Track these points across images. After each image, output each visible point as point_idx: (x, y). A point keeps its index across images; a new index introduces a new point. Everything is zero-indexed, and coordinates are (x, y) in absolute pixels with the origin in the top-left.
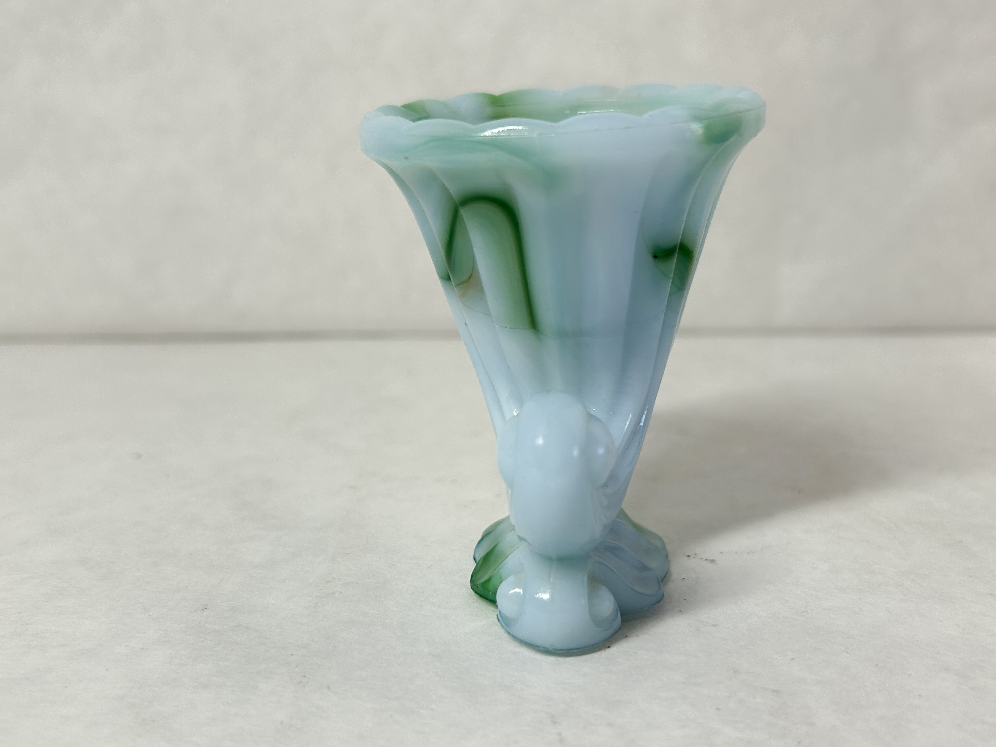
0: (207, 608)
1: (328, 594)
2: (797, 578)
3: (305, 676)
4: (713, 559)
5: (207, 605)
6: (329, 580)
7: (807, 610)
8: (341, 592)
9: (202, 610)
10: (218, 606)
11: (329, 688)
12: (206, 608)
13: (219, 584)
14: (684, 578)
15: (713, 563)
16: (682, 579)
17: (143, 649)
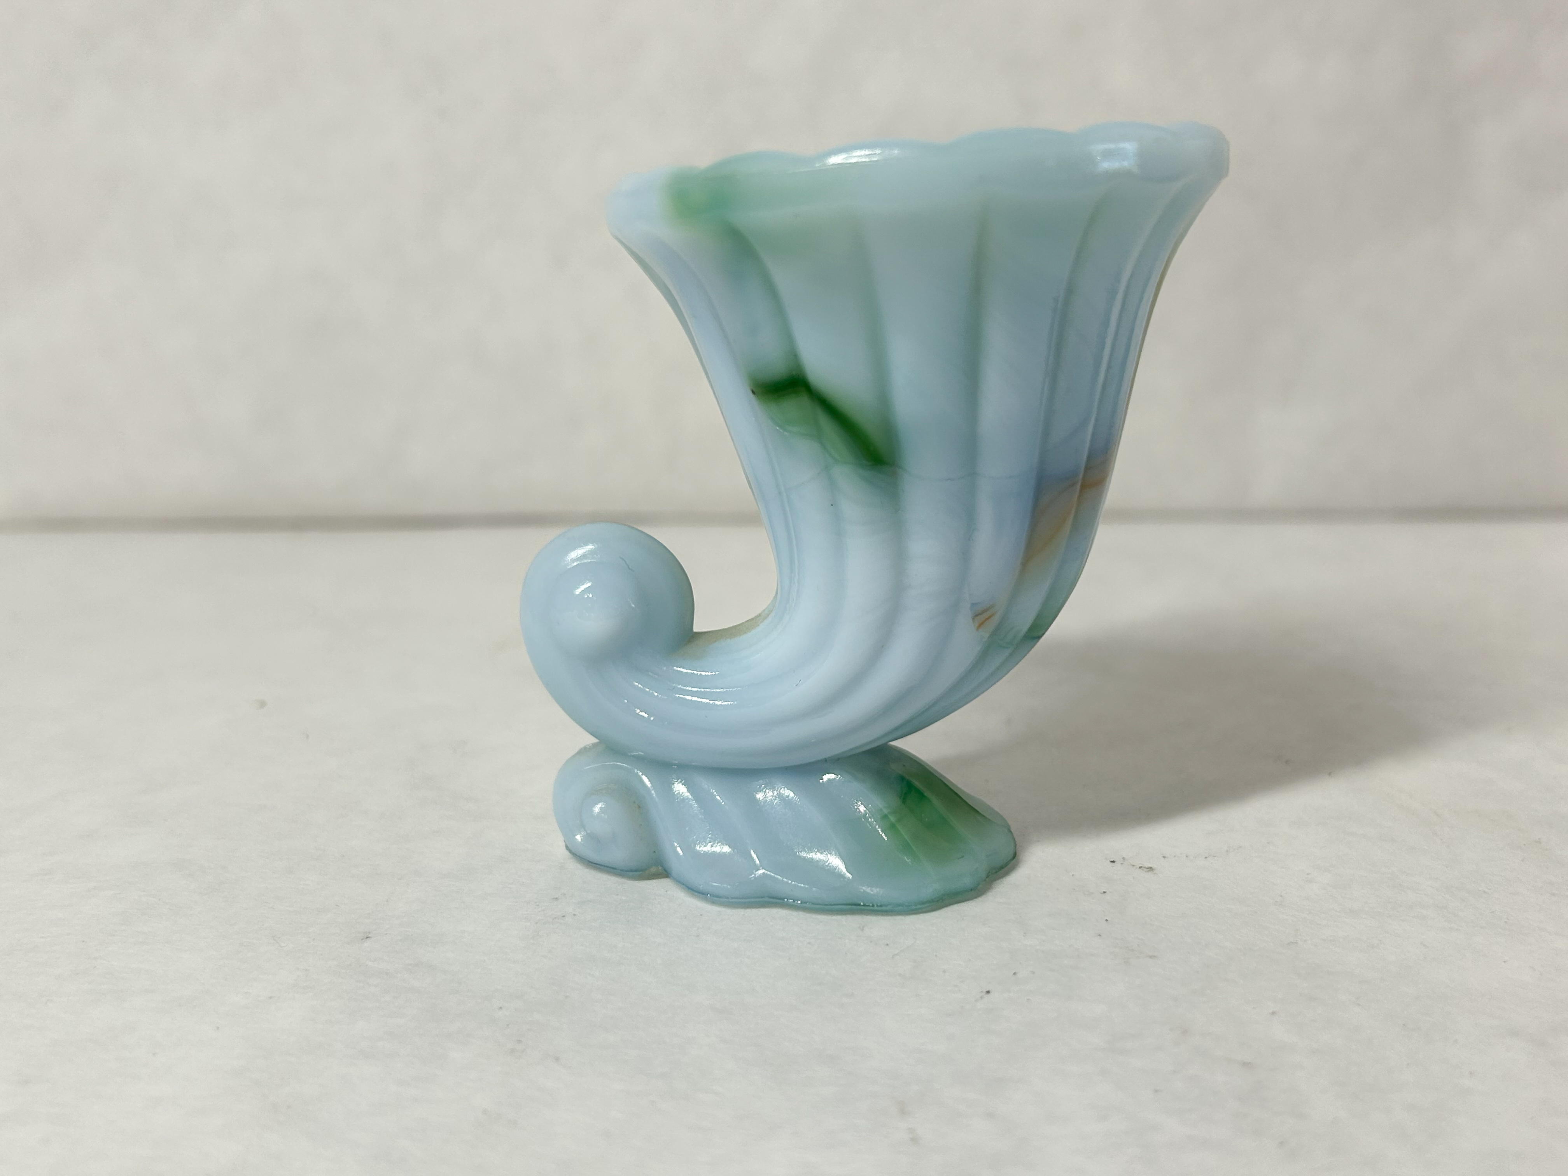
2: (1281, 896)
3: (519, 1042)
4: (1151, 866)
5: (369, 933)
9: (362, 939)
11: (557, 1059)
12: (367, 938)
13: (387, 901)
14: (1105, 892)
15: (1152, 872)
16: (1102, 894)
17: (271, 998)
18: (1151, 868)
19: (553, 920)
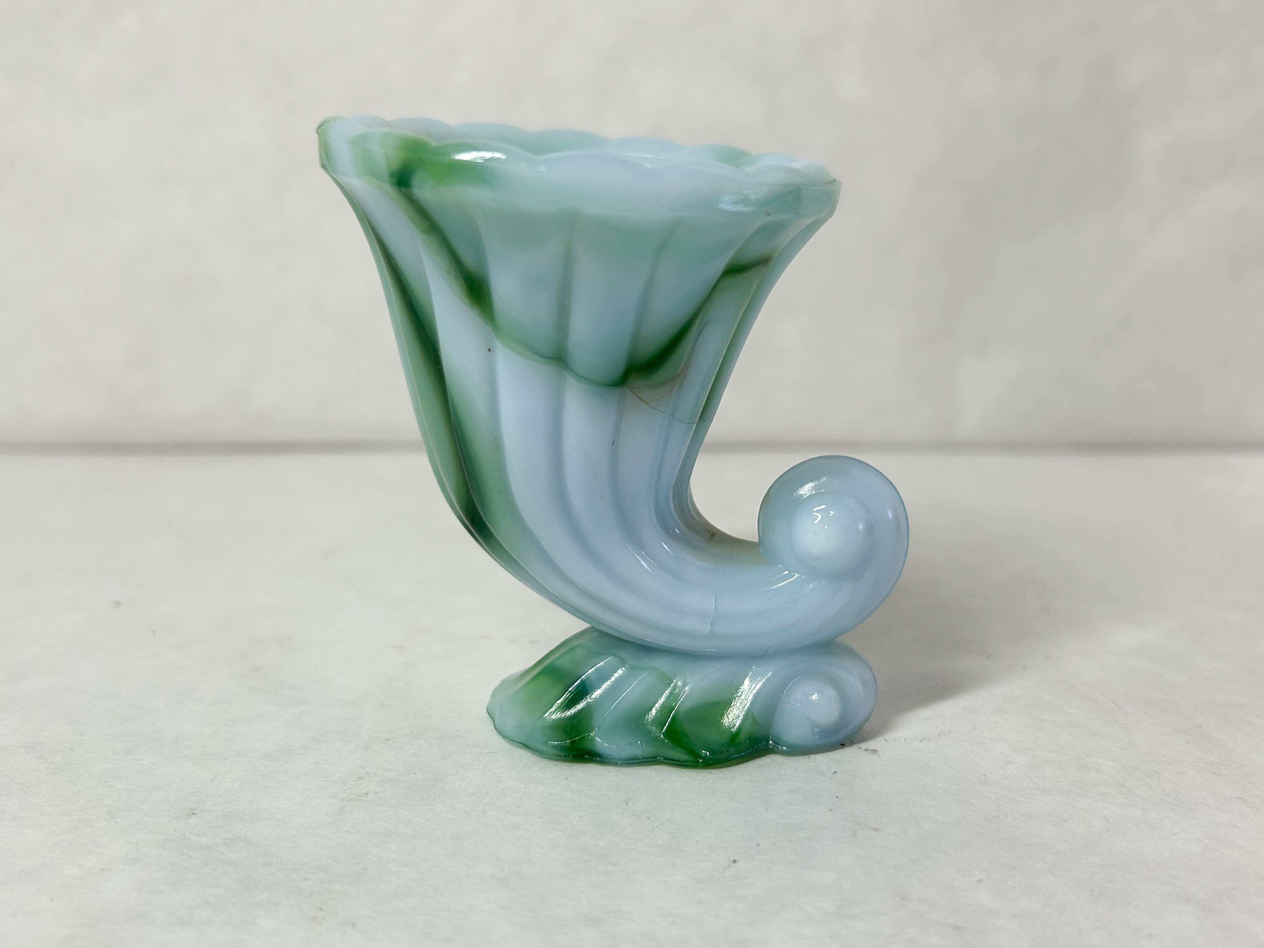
0: (195, 813)
1: (359, 796)
6: (361, 776)
7: (999, 815)
8: (376, 793)
10: (210, 811)
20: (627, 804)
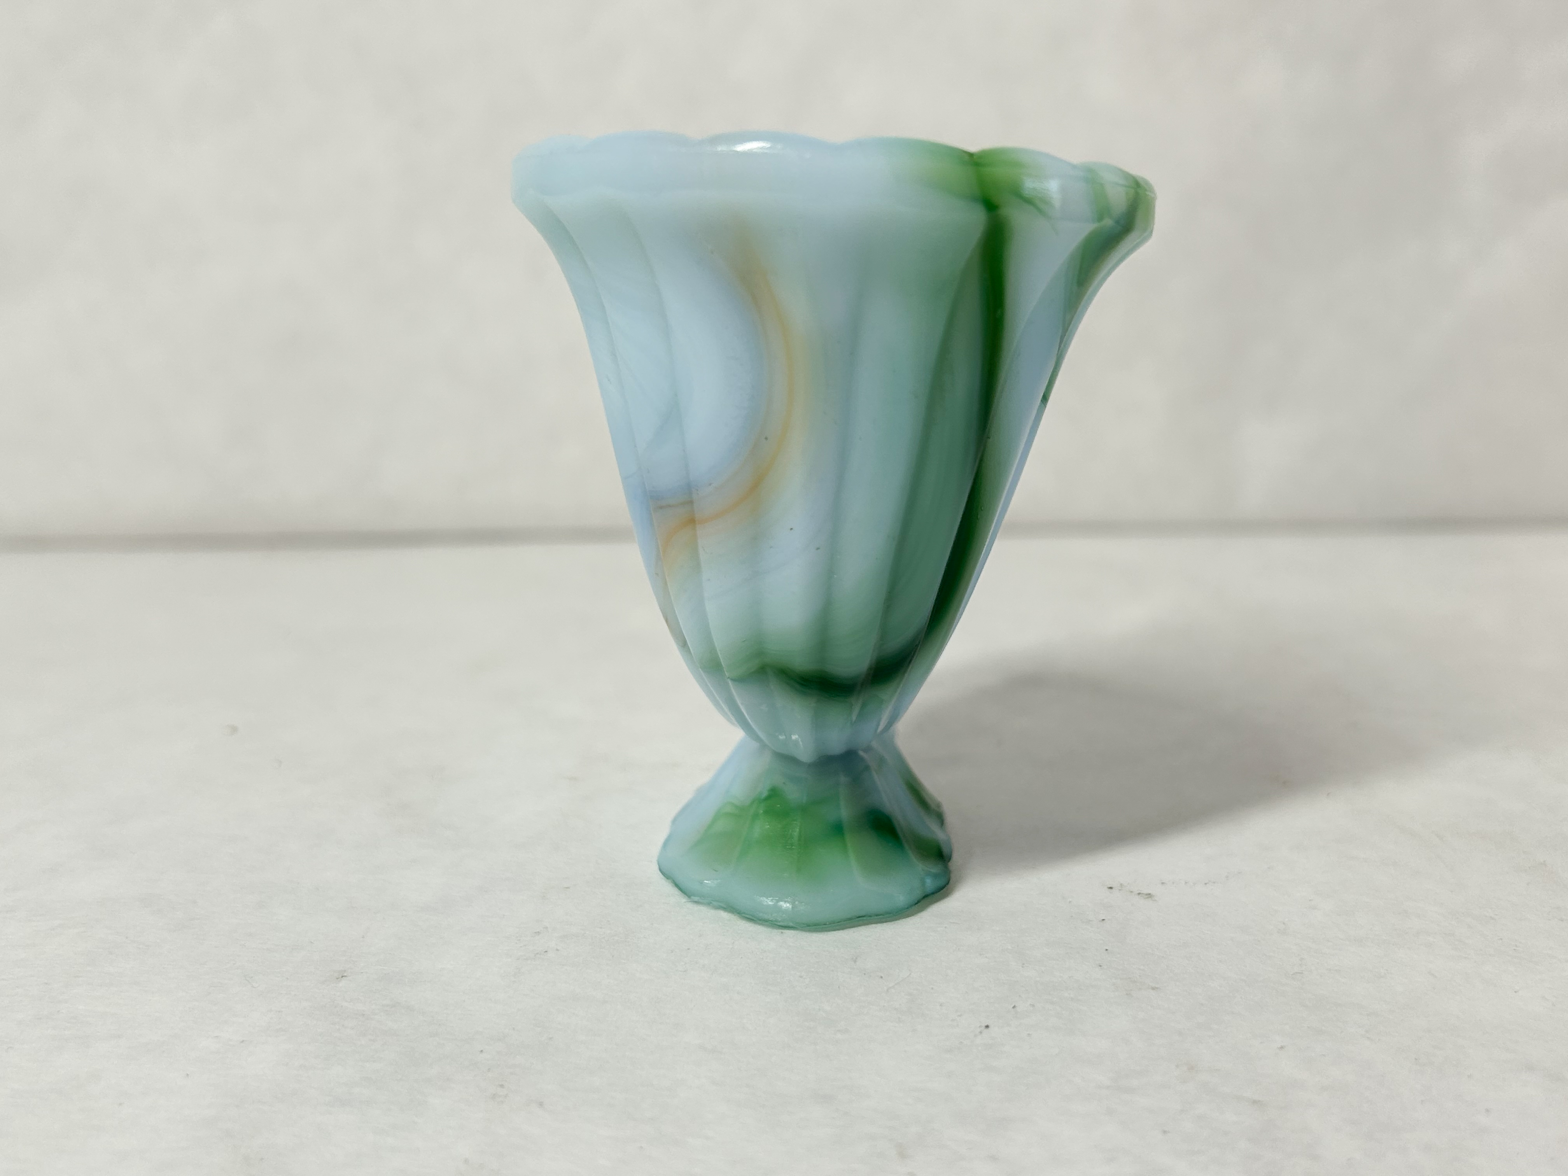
0: (345, 976)
1: (537, 953)
2: (1284, 924)
3: (502, 1086)
4: (1149, 892)
5: (345, 971)
6: (538, 931)
7: (1303, 971)
8: (557, 950)
9: (337, 979)
10: (362, 973)
11: (541, 1104)
12: (342, 977)
13: (363, 937)
14: (1103, 920)
15: (1150, 899)
16: (1100, 921)
17: (243, 1041)
18: (1150, 894)
19: (535, 956)
20: (855, 962)
